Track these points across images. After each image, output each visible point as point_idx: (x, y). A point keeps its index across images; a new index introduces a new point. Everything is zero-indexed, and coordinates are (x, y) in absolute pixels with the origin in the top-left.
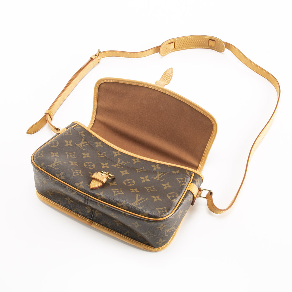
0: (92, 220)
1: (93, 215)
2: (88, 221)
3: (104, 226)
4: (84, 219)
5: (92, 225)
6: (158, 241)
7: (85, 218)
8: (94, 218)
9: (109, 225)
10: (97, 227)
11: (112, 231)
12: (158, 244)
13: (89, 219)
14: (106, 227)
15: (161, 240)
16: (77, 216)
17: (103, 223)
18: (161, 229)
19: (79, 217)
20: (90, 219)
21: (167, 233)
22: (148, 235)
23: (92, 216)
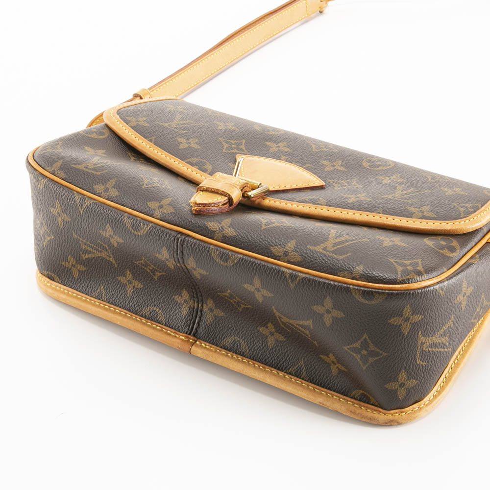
0: (194, 335)
1: (197, 319)
2: (181, 339)
3: (230, 351)
4: (169, 334)
5: (194, 348)
6: (395, 379)
7: (173, 331)
8: (200, 331)
9: (244, 347)
10: (207, 352)
11: (254, 364)
12: (396, 391)
13: (186, 333)
14: (237, 354)
15: (402, 377)
16: (151, 327)
17: (229, 341)
18: (406, 329)
19: (155, 328)
20: (190, 334)
21: (422, 352)
22: (364, 352)
23: (194, 323)
